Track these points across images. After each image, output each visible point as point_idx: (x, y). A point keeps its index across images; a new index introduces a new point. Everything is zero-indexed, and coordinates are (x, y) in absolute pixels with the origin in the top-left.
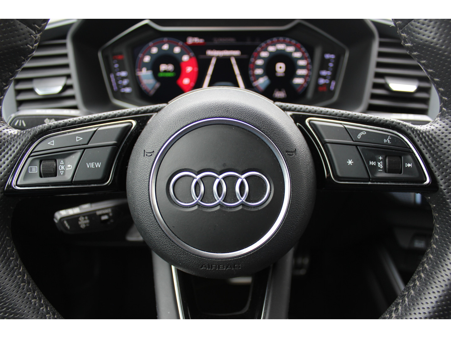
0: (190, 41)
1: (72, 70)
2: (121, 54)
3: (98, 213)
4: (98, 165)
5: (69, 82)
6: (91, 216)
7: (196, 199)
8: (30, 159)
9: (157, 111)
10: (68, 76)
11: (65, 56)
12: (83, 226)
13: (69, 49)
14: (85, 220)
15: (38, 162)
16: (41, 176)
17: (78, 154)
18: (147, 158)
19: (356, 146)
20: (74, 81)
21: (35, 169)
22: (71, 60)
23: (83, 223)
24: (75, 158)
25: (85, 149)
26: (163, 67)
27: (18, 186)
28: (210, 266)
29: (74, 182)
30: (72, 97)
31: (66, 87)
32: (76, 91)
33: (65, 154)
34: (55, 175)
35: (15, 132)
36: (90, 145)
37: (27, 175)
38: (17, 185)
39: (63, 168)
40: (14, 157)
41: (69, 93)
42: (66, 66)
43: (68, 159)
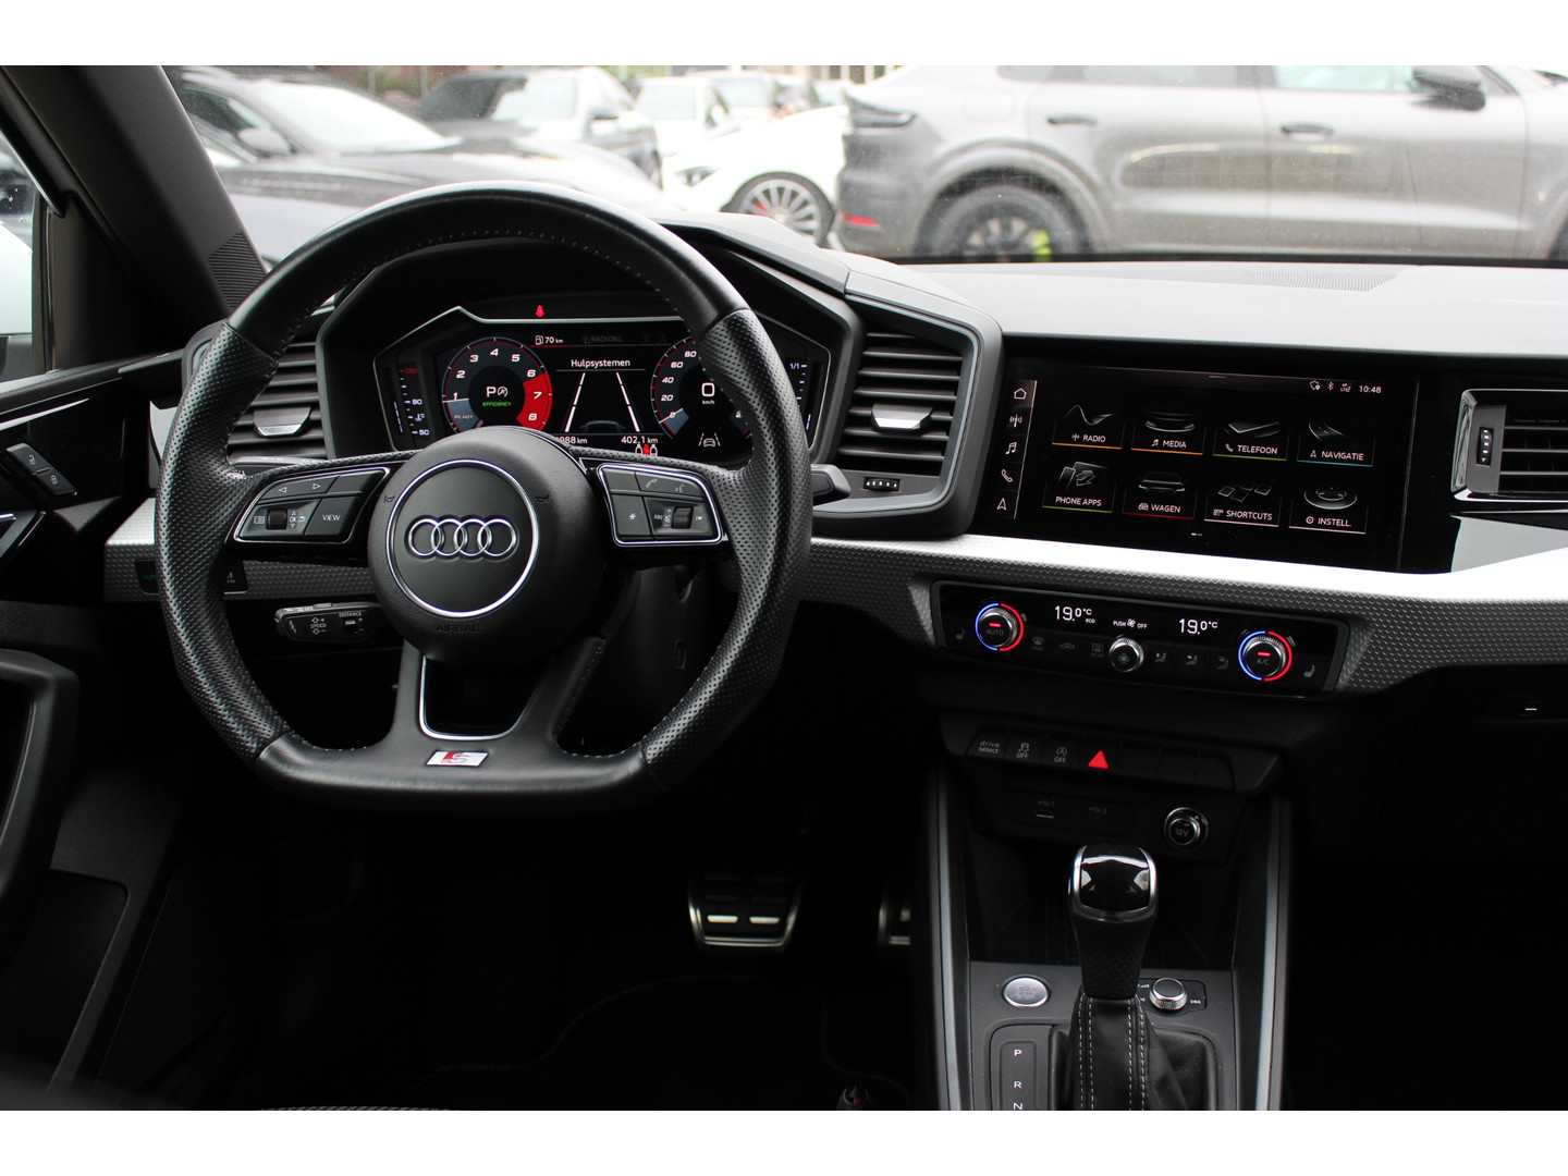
0: (539, 340)
1: (321, 396)
2: (413, 365)
3: (342, 615)
4: (336, 518)
5: (315, 416)
6: (330, 617)
7: (435, 549)
8: (257, 507)
9: (407, 457)
10: (314, 406)
11: (312, 369)
12: (316, 632)
13: (319, 359)
14: (319, 622)
15: (265, 512)
16: (268, 528)
17: (314, 504)
18: (387, 504)
19: (643, 496)
20: (323, 414)
21: (262, 520)
22: (320, 378)
23: (317, 627)
24: (310, 508)
25: (322, 498)
26: (490, 390)
27: (241, 538)
28: (447, 628)
29: (308, 536)
30: (319, 443)
31: (310, 425)
32: (325, 433)
33: (298, 504)
34: (284, 528)
35: (239, 476)
36: (328, 494)
37: (252, 526)
38: (238, 536)
39: (294, 519)
40: (239, 505)
41: (314, 434)
42: (313, 387)
43: (301, 510)
